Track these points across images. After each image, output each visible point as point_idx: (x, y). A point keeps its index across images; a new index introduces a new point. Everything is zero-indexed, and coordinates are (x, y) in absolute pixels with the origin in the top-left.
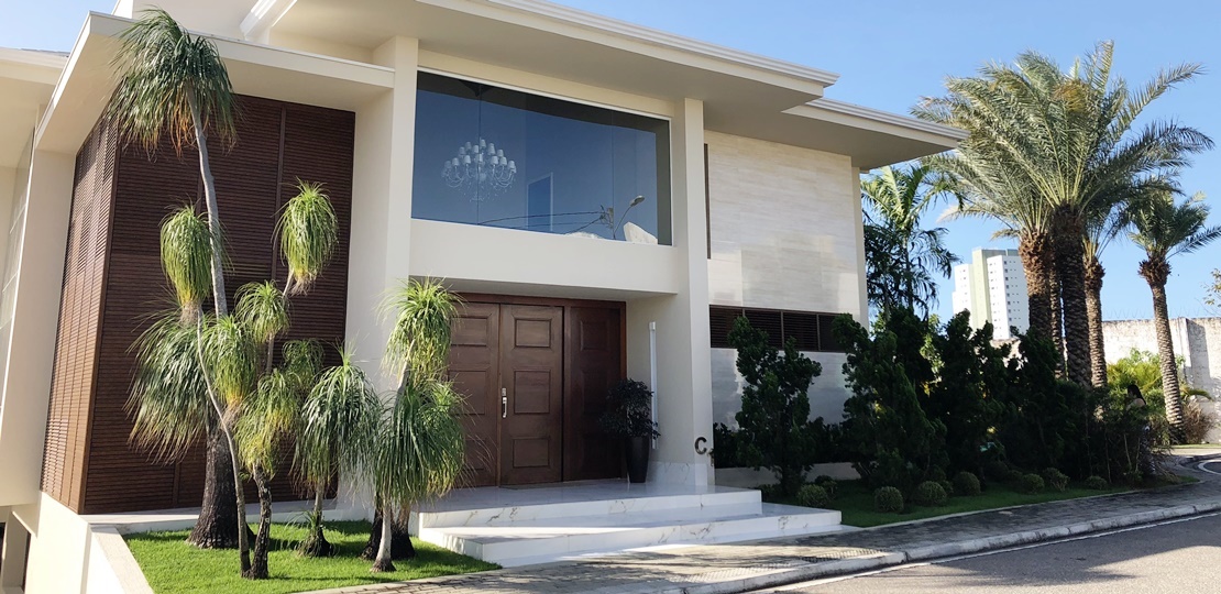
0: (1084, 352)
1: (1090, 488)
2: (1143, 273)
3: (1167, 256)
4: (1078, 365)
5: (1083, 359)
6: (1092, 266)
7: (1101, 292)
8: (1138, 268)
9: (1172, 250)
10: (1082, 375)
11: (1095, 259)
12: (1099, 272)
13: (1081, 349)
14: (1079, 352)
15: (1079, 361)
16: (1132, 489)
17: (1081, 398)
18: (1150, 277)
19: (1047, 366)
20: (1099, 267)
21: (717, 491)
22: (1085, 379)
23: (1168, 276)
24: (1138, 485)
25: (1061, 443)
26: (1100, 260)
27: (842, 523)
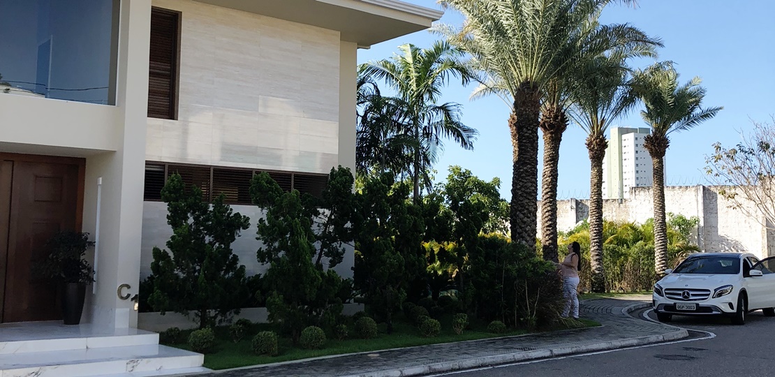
2: (647, 146)
3: (667, 132)
4: (524, 223)
9: (672, 127)
10: (526, 232)
11: (600, 133)
12: (603, 145)
14: (525, 211)
21: (138, 334)
22: (529, 235)
27: (203, 366)
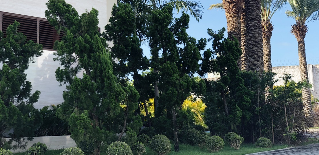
0: (259, 57)
1: (259, 146)
2: (293, 31)
3: (306, 22)
5: (258, 61)
6: (266, 24)
7: (271, 39)
8: (291, 29)
9: (308, 19)
11: (268, 20)
12: (270, 28)
13: (257, 54)
15: (256, 62)
16: (289, 146)
17: (255, 81)
18: (297, 34)
19: (232, 57)
20: (270, 25)
23: (306, 33)
24: (293, 143)
25: (239, 113)
26: (271, 21)
